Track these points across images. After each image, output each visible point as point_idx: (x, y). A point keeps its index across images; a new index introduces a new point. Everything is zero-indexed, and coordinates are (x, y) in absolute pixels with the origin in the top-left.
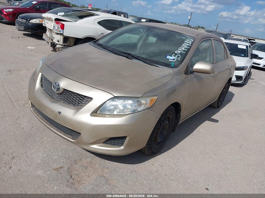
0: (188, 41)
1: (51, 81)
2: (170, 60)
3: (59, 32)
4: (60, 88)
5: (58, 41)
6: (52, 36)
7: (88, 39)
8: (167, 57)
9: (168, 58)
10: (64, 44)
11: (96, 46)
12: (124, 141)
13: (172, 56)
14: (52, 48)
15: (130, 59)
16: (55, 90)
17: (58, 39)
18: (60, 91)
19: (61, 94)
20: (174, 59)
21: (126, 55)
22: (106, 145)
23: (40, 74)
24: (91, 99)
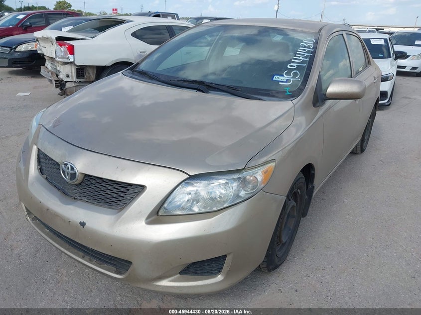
0: (307, 44)
1: (58, 160)
2: (280, 83)
3: (66, 61)
4: (76, 173)
5: (68, 76)
6: (56, 69)
7: (119, 66)
8: (274, 79)
9: (276, 79)
10: (79, 80)
11: (136, 77)
12: (223, 264)
13: (283, 76)
14: (58, 90)
15: (203, 92)
16: (67, 178)
17: (67, 73)
18: (76, 178)
19: (80, 184)
20: (287, 81)
21: (196, 86)
22: (186, 276)
23: (35, 148)
24: (142, 188)
